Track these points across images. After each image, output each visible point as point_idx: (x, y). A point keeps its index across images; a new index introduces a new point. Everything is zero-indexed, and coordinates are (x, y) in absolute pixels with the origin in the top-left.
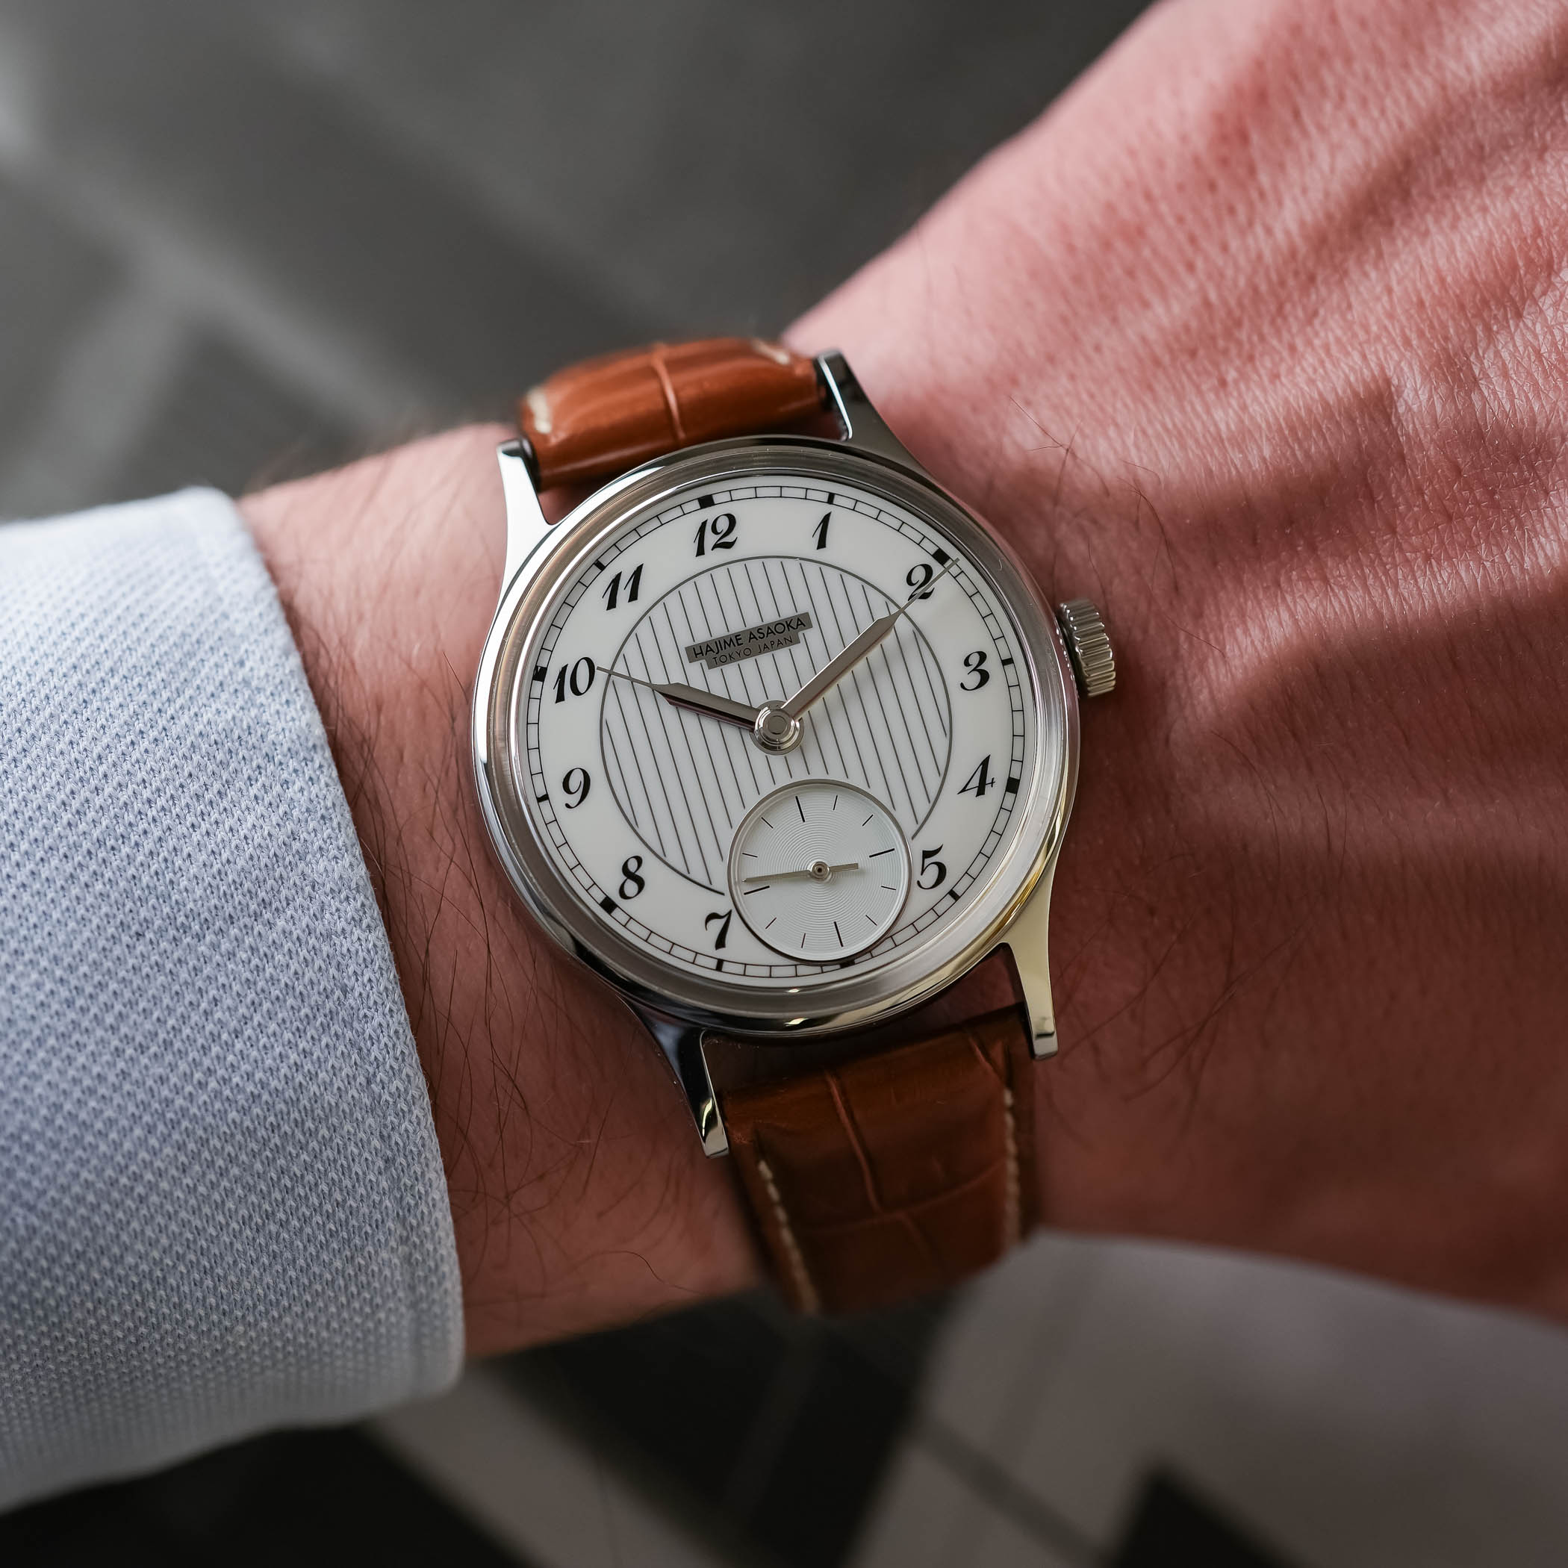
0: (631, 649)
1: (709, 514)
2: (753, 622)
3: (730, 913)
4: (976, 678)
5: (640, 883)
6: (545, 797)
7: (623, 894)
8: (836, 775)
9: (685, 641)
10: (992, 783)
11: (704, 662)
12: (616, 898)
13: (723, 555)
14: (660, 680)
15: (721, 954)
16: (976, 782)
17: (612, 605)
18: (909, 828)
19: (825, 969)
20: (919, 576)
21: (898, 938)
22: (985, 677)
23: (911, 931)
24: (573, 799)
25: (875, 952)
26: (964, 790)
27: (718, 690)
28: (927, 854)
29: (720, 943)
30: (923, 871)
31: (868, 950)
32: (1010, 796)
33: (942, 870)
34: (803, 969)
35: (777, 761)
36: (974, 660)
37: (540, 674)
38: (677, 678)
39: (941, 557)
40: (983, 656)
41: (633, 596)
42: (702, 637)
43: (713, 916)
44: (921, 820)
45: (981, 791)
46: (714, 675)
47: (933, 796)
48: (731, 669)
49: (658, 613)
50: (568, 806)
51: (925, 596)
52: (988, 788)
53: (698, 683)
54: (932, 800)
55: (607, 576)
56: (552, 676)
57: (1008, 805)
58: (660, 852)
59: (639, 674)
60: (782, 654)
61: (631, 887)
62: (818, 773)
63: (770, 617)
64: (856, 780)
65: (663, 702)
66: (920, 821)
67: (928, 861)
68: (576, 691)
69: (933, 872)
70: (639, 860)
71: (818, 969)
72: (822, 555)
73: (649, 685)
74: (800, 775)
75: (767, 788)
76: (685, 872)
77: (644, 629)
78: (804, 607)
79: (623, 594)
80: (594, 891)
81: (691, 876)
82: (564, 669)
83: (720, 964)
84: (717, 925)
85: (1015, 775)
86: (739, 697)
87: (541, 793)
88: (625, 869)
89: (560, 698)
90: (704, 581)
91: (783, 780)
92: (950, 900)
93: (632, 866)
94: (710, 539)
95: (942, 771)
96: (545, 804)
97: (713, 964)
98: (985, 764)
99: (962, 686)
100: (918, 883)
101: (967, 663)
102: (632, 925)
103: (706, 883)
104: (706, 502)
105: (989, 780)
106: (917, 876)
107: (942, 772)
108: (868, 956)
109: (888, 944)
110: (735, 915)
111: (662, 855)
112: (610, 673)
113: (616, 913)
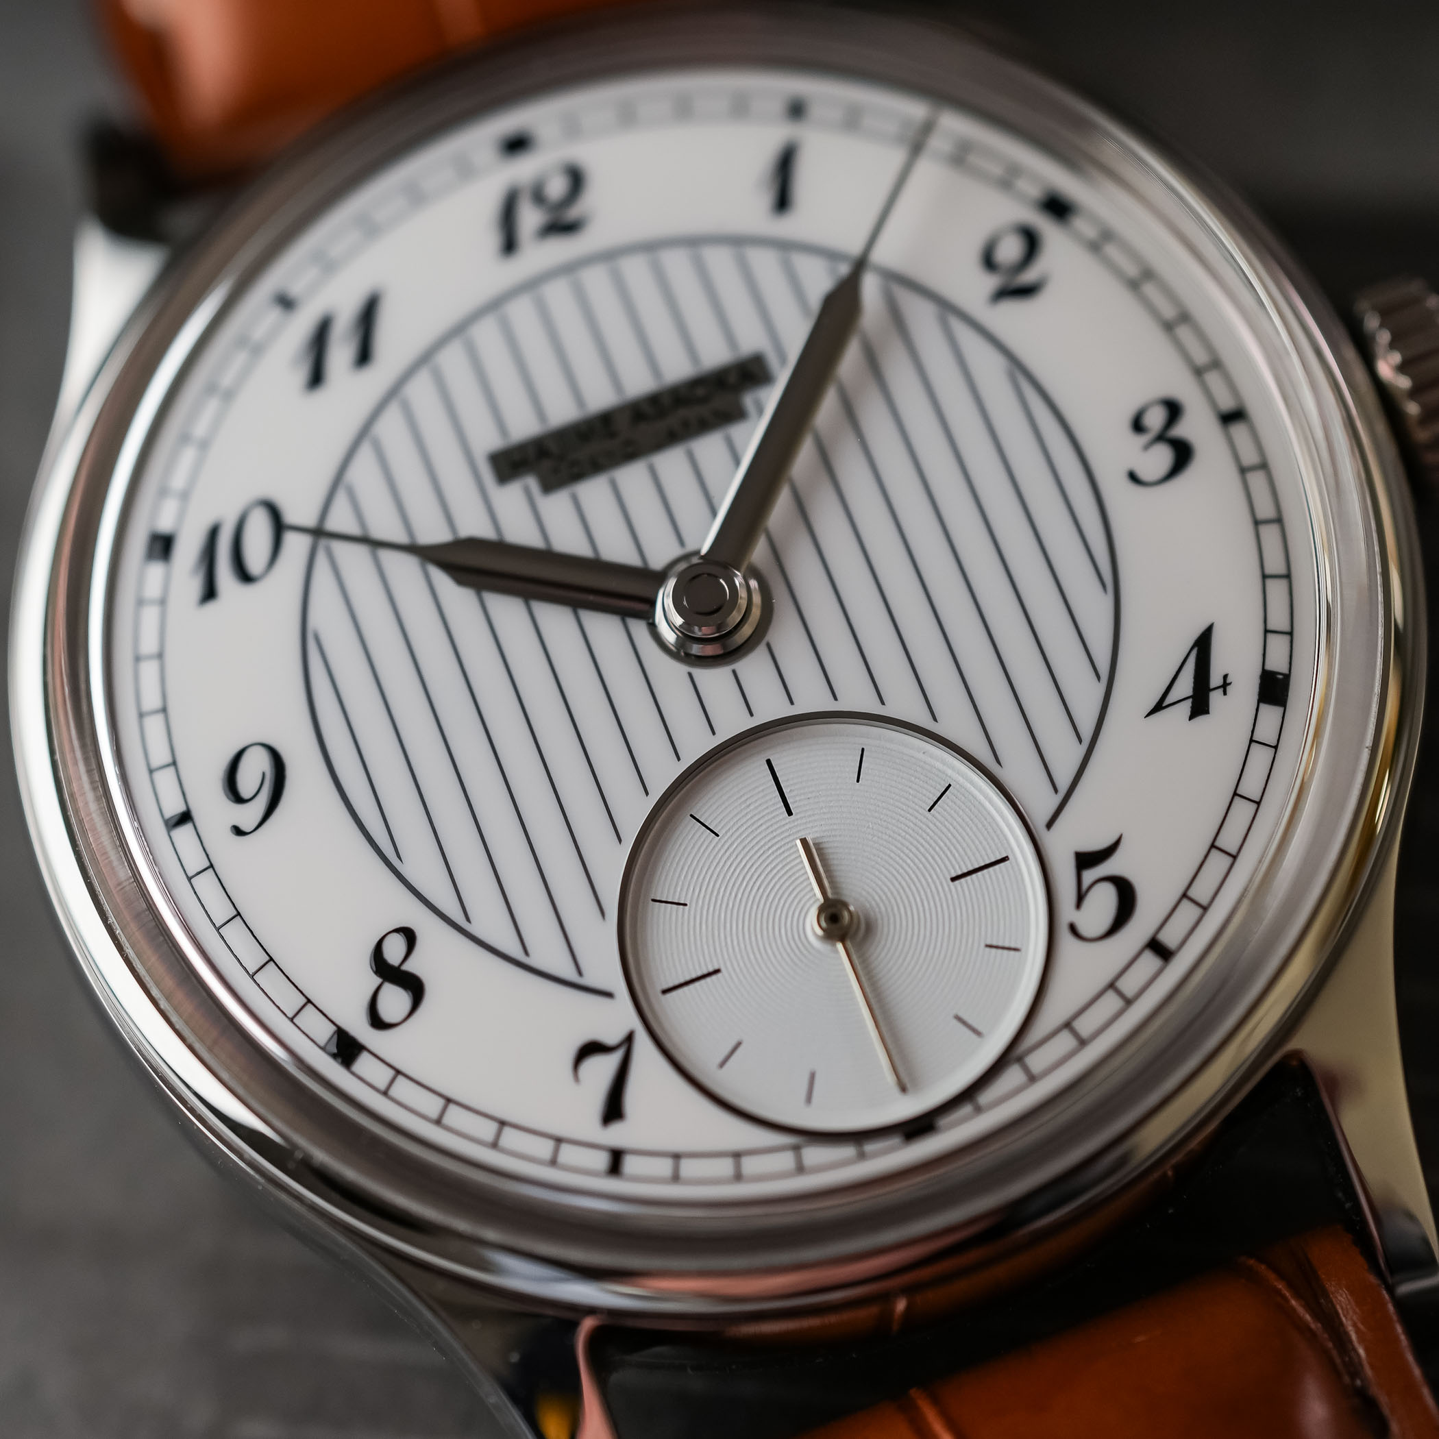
0: (364, 473)
1: (524, 169)
2: (639, 383)
3: (629, 1039)
4: (1162, 457)
5: (415, 987)
6: (185, 818)
7: (377, 1022)
8: (857, 697)
9: (487, 440)
10: (1225, 686)
11: (532, 482)
12: (360, 1029)
13: (560, 250)
14: (433, 533)
15: (617, 1135)
16: (1185, 686)
17: (316, 378)
18: (1040, 803)
19: (870, 1147)
20: (1010, 250)
21: (1037, 1061)
22: (1183, 454)
23: (1065, 1042)
24: (249, 815)
25: (985, 1097)
26: (1159, 707)
27: (570, 541)
28: (1085, 860)
29: (613, 1110)
30: (1080, 898)
31: (968, 1094)
32: (1270, 714)
33: (1126, 894)
34: (815, 1154)
35: (715, 680)
36: (1156, 419)
37: (162, 546)
38: (474, 525)
39: (1057, 207)
40: (1173, 410)
41: (364, 356)
42: (524, 427)
43: (591, 1049)
44: (1064, 783)
45: (1200, 706)
46: (557, 506)
47: (1087, 731)
48: (594, 491)
49: (421, 391)
50: (238, 831)
51: (1027, 291)
52: (1215, 698)
53: (521, 532)
54: (1087, 734)
55: (301, 326)
56: (187, 550)
57: (1266, 731)
58: (457, 915)
59: (386, 527)
60: (709, 447)
61: (394, 1001)
62: (812, 698)
63: (677, 369)
64: (906, 705)
65: (442, 580)
66: (1063, 787)
67: (1089, 876)
68: (244, 576)
69: (1104, 901)
70: (409, 936)
71: (848, 1151)
72: (787, 227)
73: (412, 549)
74: (771, 707)
75: (696, 745)
76: (516, 952)
77: (391, 427)
78: (751, 340)
79: (340, 354)
80: (310, 1019)
81: (533, 961)
82: (214, 533)
83: (616, 1159)
84: (602, 1069)
85: (1277, 663)
86: (618, 550)
87: (174, 807)
88: (380, 965)
89: (210, 593)
90: (521, 312)
91: (733, 723)
92: (1150, 961)
93: (394, 951)
94: (530, 218)
95: (1104, 666)
96: (185, 832)
97: (601, 1160)
98: (1203, 644)
99: (1133, 477)
100: (1073, 929)
101: (1138, 425)
102: (402, 1089)
103: (569, 973)
104: (516, 145)
105: (1215, 680)
106: (1067, 912)
107: (1104, 669)
108: (967, 1109)
109: (1012, 1077)
110: (643, 1043)
111: (459, 918)
112: (318, 533)
113: (364, 1064)
